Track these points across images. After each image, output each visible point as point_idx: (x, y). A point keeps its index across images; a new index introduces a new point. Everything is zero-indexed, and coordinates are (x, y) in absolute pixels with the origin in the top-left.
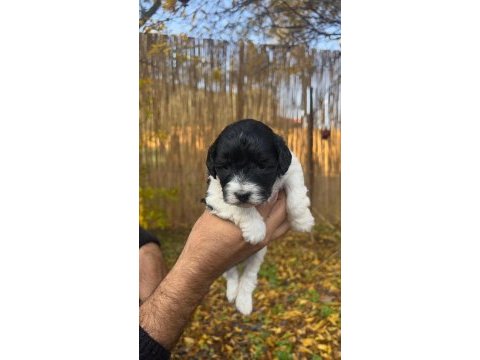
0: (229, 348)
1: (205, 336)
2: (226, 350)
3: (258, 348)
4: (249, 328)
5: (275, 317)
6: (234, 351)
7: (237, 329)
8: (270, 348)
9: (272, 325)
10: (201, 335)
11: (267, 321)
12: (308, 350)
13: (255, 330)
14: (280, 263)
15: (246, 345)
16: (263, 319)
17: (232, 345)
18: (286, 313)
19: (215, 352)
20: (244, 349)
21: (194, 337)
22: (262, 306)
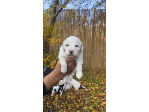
0: (79, 100)
1: (73, 96)
2: (78, 101)
3: (88, 102)
4: (87, 96)
5: (96, 94)
6: (80, 101)
7: (83, 96)
8: (92, 103)
9: (94, 96)
10: (72, 95)
11: (93, 95)
12: (104, 105)
13: (89, 97)
14: (102, 80)
15: (84, 100)
16: (92, 94)
17: (80, 100)
18: (100, 94)
19: (75, 101)
20: (84, 101)
21: (70, 96)
22: (93, 90)
